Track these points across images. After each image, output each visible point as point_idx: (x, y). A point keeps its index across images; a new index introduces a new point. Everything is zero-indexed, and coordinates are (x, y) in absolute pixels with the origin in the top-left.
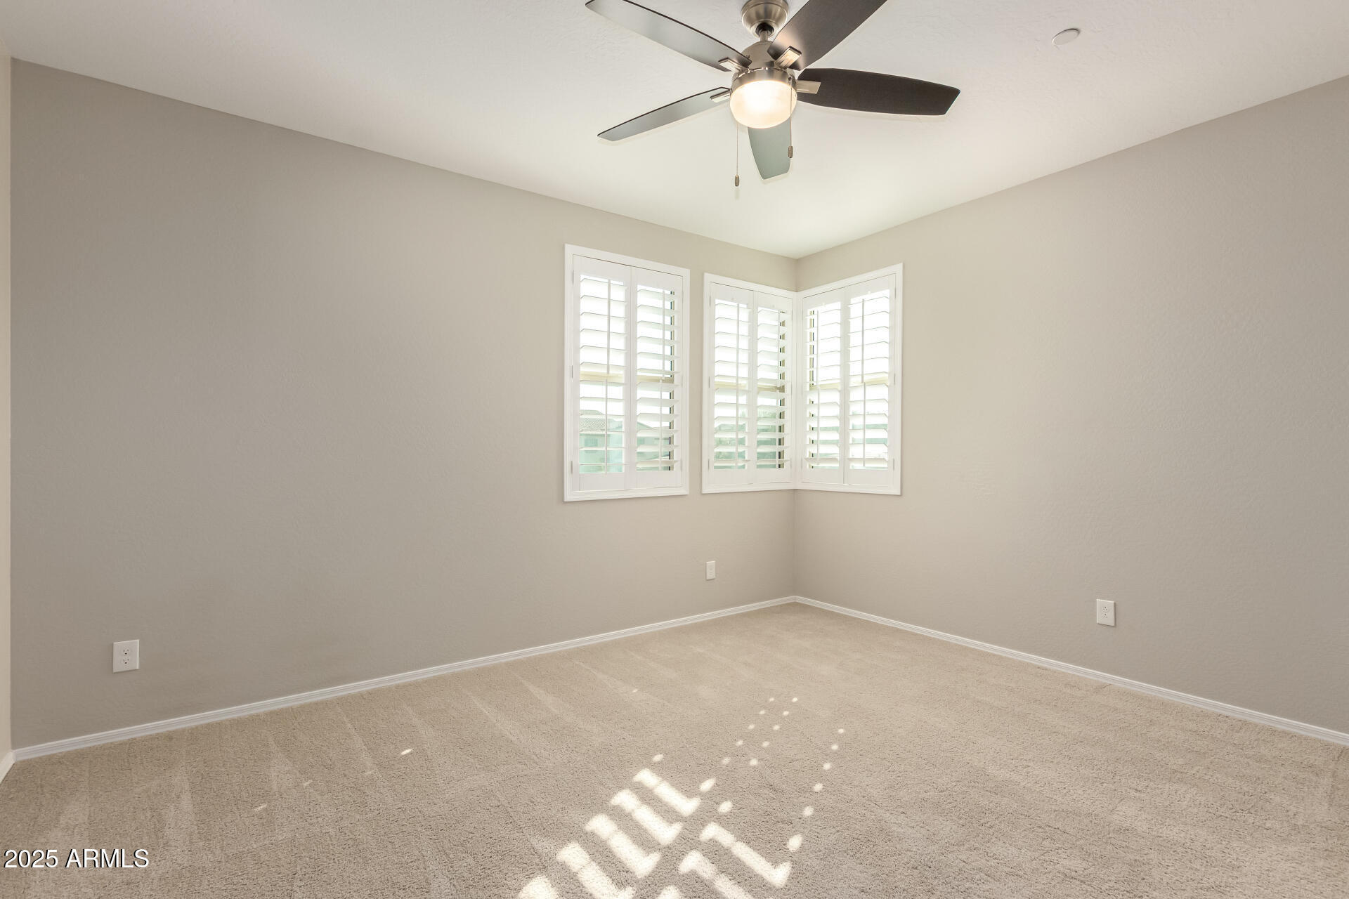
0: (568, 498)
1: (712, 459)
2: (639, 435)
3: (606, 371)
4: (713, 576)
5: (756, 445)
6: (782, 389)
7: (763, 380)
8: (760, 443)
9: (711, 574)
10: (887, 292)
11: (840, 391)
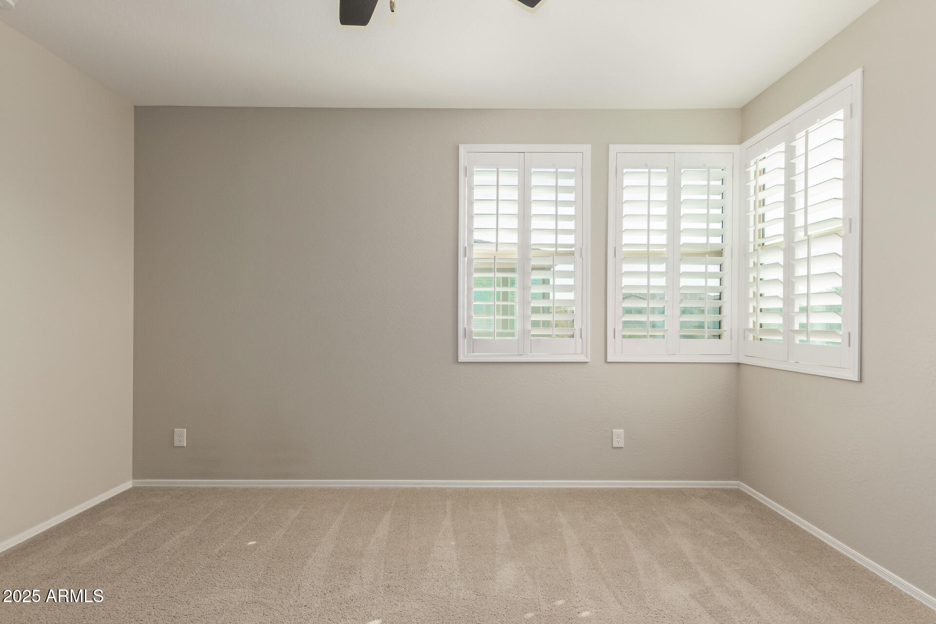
0: (461, 359)
1: (619, 327)
2: (533, 305)
3: (495, 249)
4: (622, 445)
5: (679, 314)
6: (720, 253)
7: (685, 245)
8: (684, 311)
9: (619, 442)
10: (840, 114)
11: (783, 250)
